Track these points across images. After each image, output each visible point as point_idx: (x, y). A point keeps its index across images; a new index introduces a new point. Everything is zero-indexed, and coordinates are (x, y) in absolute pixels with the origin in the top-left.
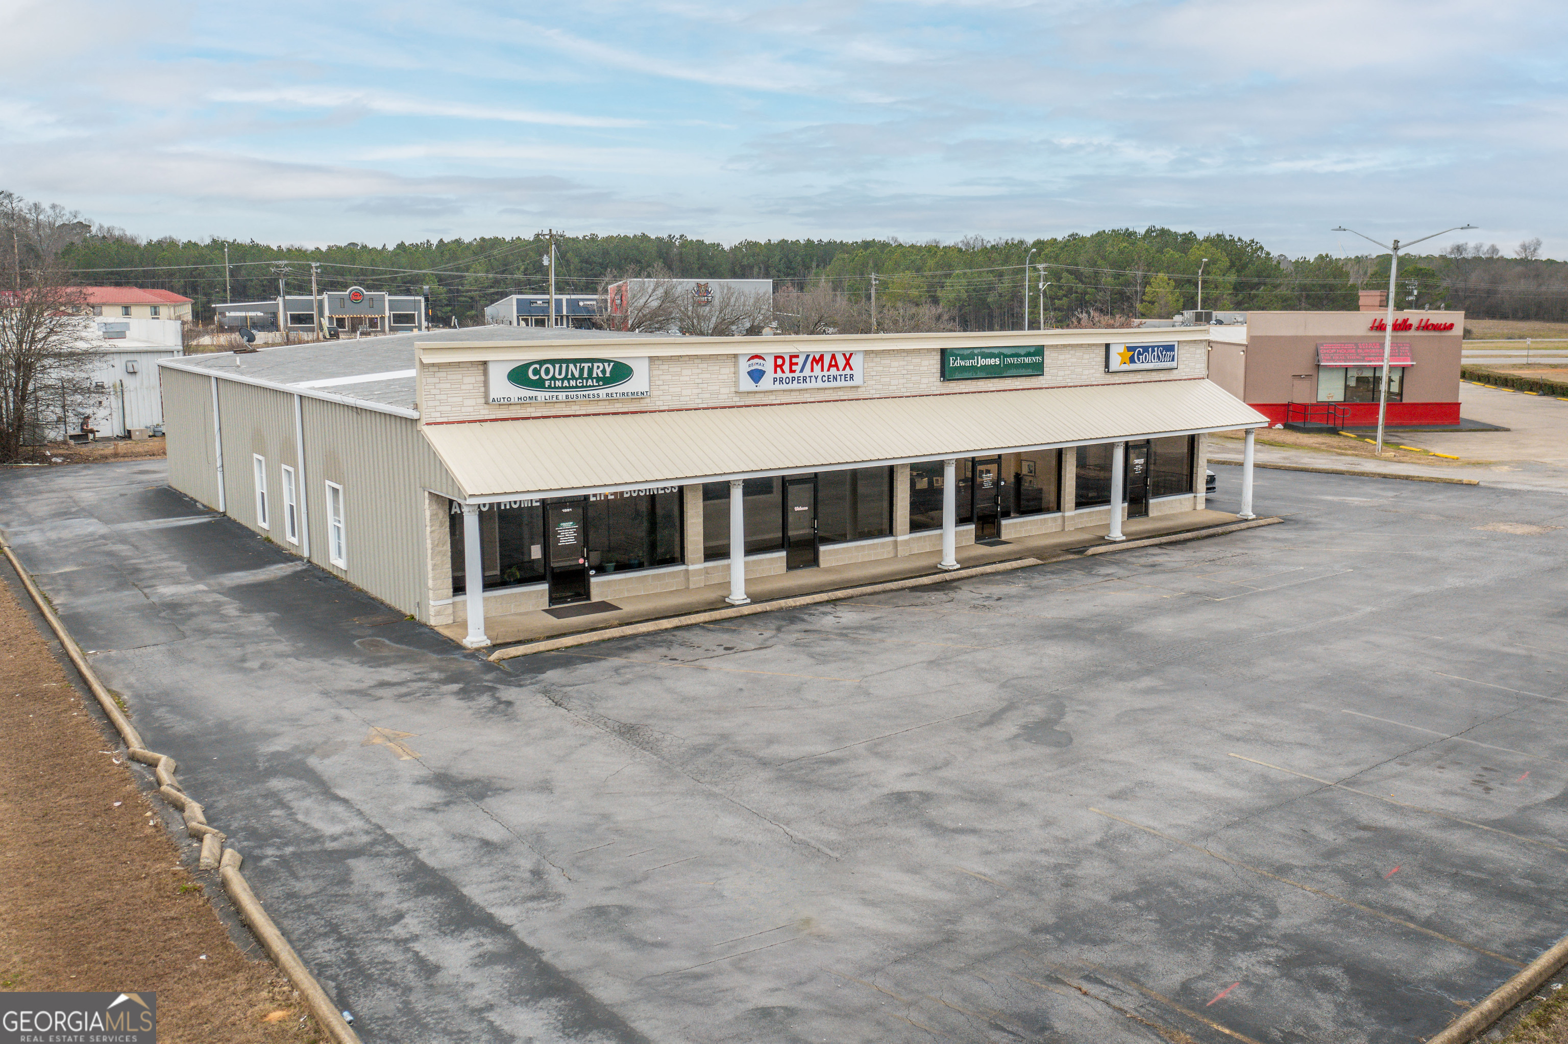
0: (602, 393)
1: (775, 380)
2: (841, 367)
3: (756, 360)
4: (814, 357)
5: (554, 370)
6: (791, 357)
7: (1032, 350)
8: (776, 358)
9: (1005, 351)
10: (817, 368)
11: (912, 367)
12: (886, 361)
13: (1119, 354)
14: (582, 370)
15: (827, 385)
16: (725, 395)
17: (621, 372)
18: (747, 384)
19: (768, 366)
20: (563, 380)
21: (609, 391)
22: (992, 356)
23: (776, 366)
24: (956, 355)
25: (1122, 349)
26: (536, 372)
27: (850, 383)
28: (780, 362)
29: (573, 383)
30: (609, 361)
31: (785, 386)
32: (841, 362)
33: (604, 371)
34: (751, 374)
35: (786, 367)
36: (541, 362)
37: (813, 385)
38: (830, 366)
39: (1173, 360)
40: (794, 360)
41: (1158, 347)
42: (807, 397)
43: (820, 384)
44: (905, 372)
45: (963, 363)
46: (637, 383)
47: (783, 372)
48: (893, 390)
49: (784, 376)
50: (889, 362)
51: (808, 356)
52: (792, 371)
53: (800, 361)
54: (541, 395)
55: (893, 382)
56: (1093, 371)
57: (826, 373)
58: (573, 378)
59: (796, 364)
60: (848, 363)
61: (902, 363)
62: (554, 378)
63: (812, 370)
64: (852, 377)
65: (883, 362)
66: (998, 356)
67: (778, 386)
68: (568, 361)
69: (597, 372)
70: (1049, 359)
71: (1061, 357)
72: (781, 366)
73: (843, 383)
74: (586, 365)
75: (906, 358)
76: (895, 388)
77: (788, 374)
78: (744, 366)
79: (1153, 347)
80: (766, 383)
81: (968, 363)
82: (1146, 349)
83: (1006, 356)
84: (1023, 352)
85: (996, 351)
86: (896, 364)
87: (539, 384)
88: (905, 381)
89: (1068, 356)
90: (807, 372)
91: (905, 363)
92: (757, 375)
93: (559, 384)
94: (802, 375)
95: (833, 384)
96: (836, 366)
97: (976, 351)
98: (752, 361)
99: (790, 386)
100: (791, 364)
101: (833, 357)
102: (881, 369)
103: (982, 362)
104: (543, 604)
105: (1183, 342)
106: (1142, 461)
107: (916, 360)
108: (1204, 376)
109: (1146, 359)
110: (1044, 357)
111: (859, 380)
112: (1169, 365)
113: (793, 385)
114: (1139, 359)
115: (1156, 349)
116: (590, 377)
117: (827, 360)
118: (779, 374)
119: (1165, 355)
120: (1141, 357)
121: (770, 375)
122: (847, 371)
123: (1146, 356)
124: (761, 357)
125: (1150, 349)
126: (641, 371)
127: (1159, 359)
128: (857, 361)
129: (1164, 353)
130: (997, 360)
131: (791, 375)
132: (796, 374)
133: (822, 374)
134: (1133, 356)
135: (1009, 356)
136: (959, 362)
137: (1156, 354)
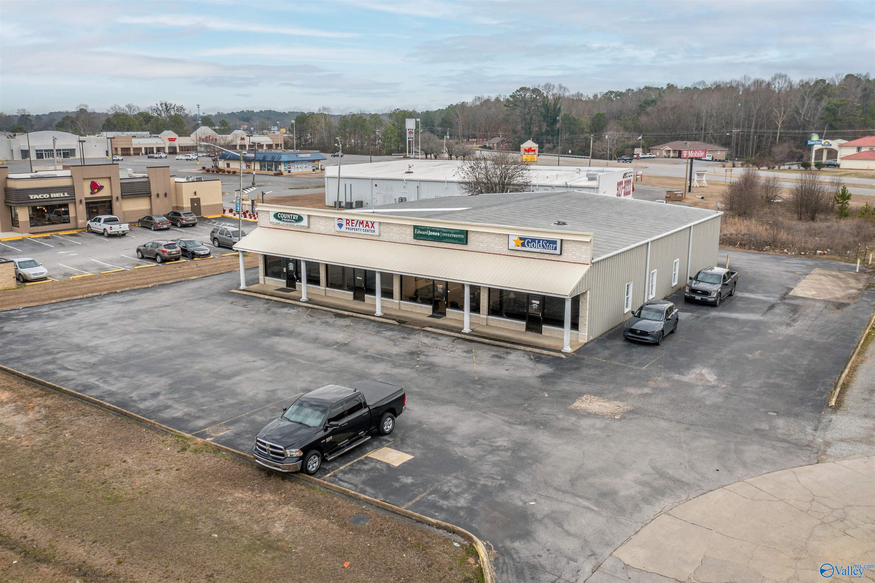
0: (296, 224)
1: (346, 228)
2: (370, 227)
4: (360, 222)
5: (284, 215)
6: (352, 220)
7: (458, 232)
8: (347, 220)
9: (443, 230)
10: (361, 226)
11: (402, 231)
12: (391, 227)
13: (514, 241)
14: (290, 216)
15: (365, 233)
16: (332, 232)
17: (300, 219)
18: (337, 228)
19: (344, 223)
20: (286, 219)
23: (347, 223)
24: (418, 229)
25: (516, 238)
26: (280, 215)
27: (373, 234)
28: (348, 222)
29: (288, 220)
30: (297, 215)
31: (349, 231)
32: (370, 225)
33: (296, 218)
34: (338, 224)
35: (350, 224)
36: (281, 213)
37: (360, 232)
38: (366, 226)
39: (555, 249)
40: (353, 222)
41: (543, 240)
42: (360, 236)
43: (362, 232)
44: (399, 233)
45: (421, 233)
46: (304, 223)
48: (394, 239)
51: (358, 221)
52: (352, 226)
53: (355, 222)
54: (281, 223)
55: (394, 236)
56: (502, 247)
57: (365, 229)
60: (373, 226)
62: (284, 218)
64: (374, 231)
67: (347, 231)
68: (287, 213)
69: (294, 218)
70: (470, 237)
71: (481, 237)
72: (348, 223)
73: (371, 233)
74: (292, 215)
75: (399, 227)
77: (351, 227)
78: (336, 222)
79: (539, 241)
80: (344, 229)
81: (424, 233)
82: (533, 240)
84: (453, 232)
85: (438, 229)
86: (395, 229)
87: (280, 219)
88: (399, 236)
89: (485, 237)
90: (358, 227)
91: (399, 229)
92: (340, 225)
94: (356, 228)
95: (367, 233)
96: (368, 226)
98: (339, 220)
100: (352, 223)
101: (367, 222)
102: (389, 230)
104: (284, 286)
105: (568, 240)
106: (538, 302)
107: (404, 228)
108: (589, 263)
109: (533, 246)
110: (468, 236)
111: (377, 233)
112: (552, 252)
113: (353, 231)
114: (528, 245)
115: (541, 241)
116: (292, 219)
117: (365, 223)
118: (348, 226)
119: (549, 246)
120: (530, 244)
121: (345, 226)
122: (373, 229)
123: (533, 244)
124: (341, 219)
125: (537, 241)
126: (305, 219)
127: (544, 247)
128: (376, 225)
129: (548, 244)
130: (438, 233)
131: (352, 227)
132: (354, 227)
133: (363, 228)
134: (524, 243)
135: (445, 233)
136: (419, 232)
137: (541, 244)
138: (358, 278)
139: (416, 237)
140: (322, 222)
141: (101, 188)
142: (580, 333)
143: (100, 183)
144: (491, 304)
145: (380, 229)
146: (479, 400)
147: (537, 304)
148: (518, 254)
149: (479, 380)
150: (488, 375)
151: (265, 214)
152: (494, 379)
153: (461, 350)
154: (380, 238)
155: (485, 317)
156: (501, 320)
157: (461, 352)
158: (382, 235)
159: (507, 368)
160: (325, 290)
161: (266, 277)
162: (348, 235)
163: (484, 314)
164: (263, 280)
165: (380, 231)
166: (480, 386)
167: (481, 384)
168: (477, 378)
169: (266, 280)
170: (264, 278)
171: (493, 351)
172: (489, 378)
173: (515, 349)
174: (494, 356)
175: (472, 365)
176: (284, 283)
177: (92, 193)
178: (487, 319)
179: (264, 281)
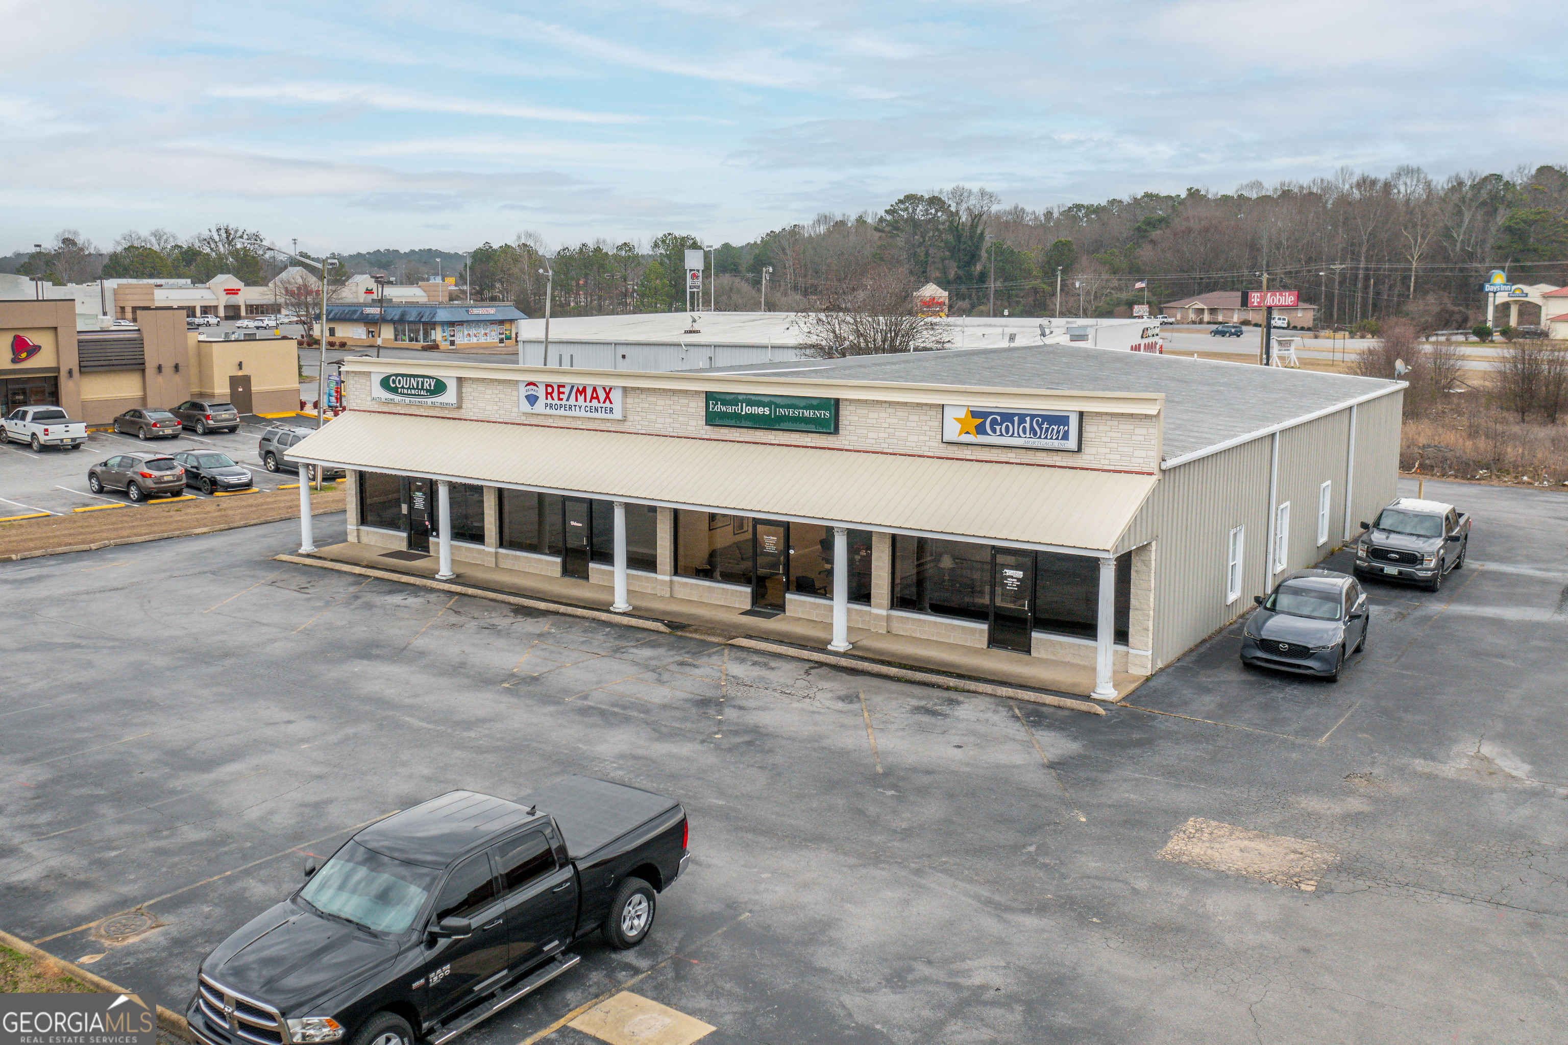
0: (429, 401)
1: (547, 405)
2: (602, 400)
3: (532, 387)
4: (578, 389)
5: (403, 381)
6: (559, 386)
7: (815, 403)
8: (547, 386)
9: (778, 401)
10: (581, 398)
11: (679, 408)
12: (652, 399)
13: (957, 420)
14: (418, 383)
15: (589, 415)
17: (439, 387)
18: (525, 406)
19: (541, 392)
20: (408, 389)
21: (434, 400)
22: (759, 404)
23: (547, 393)
24: (717, 400)
25: (962, 414)
26: (394, 382)
27: (609, 416)
28: (550, 390)
29: (413, 392)
30: (433, 378)
31: (553, 412)
32: (602, 396)
33: (430, 385)
34: (528, 397)
35: (555, 395)
36: (397, 375)
37: (577, 413)
38: (592, 398)
39: (1066, 437)
40: (562, 390)
41: (1033, 417)
42: (578, 424)
43: (583, 414)
44: (671, 411)
45: (723, 409)
46: (450, 396)
47: (553, 399)
48: (658, 428)
49: (554, 403)
50: (655, 399)
51: (573, 387)
52: (560, 399)
53: (566, 390)
54: (397, 398)
55: (659, 420)
56: (927, 438)
57: (588, 404)
58: (413, 388)
59: (563, 393)
60: (607, 397)
61: (668, 402)
62: (403, 387)
63: (577, 400)
64: (611, 410)
65: (649, 399)
66: (769, 405)
67: (548, 411)
68: (410, 376)
69: (426, 386)
70: (847, 415)
71: (872, 415)
72: (551, 394)
73: (604, 416)
74: (420, 380)
75: (672, 398)
76: (661, 426)
77: (556, 401)
78: (523, 391)
79: (1022, 418)
80: (539, 407)
81: (730, 409)
82: (1007, 417)
83: (778, 406)
84: (802, 403)
85: (766, 400)
86: (662, 403)
87: (394, 390)
88: (671, 420)
89: (883, 415)
90: (572, 401)
91: (671, 402)
92: (532, 400)
93: (406, 391)
94: (568, 403)
95: (595, 415)
96: (597, 398)
97: (740, 397)
98: (528, 387)
99: (558, 412)
100: (559, 393)
101: (595, 390)
102: (647, 405)
103: (747, 410)
104: (403, 546)
105: (1097, 413)
106: (1020, 574)
107: (683, 401)
108: (1156, 471)
109: (1007, 432)
110: (842, 412)
111: (618, 414)
112: (1056, 444)
113: (562, 412)
114: (994, 431)
115: (1028, 419)
116: (422, 389)
117: (589, 392)
118: (550, 401)
119: (1047, 429)
120: (998, 428)
121: (542, 400)
122: (607, 403)
123: (1007, 427)
124: (534, 384)
125: (1016, 419)
126: (452, 386)
127: (1035, 434)
128: (616, 396)
129: (1045, 426)
130: (767, 410)
131: (559, 403)
132: (564, 402)
133: (584, 404)
134: (984, 423)
135: (783, 407)
136: (720, 408)
137: (1028, 425)
138: (573, 523)
139: (712, 419)
140: (490, 392)
141: (35, 350)
142: (1131, 651)
143: (33, 338)
144: (898, 581)
145: (624, 403)
146: (895, 832)
147: (1018, 580)
148: (967, 453)
149: (886, 775)
150: (911, 759)
151: (362, 380)
152: (929, 772)
153: (830, 695)
154: (626, 427)
155: (884, 612)
156: (924, 621)
157: (832, 699)
158: (630, 418)
159: (957, 740)
160: (496, 553)
161: (362, 528)
162: (549, 422)
163: (880, 606)
164: (355, 534)
165: (625, 409)
166: (893, 792)
167: (894, 787)
168: (879, 769)
169: (362, 534)
170: (358, 530)
171: (913, 696)
172: (914, 770)
173: (969, 691)
174: (917, 710)
175: (864, 733)
176: (401, 538)
177: (14, 361)
178: (889, 617)
179: (358, 536)
